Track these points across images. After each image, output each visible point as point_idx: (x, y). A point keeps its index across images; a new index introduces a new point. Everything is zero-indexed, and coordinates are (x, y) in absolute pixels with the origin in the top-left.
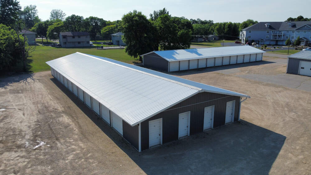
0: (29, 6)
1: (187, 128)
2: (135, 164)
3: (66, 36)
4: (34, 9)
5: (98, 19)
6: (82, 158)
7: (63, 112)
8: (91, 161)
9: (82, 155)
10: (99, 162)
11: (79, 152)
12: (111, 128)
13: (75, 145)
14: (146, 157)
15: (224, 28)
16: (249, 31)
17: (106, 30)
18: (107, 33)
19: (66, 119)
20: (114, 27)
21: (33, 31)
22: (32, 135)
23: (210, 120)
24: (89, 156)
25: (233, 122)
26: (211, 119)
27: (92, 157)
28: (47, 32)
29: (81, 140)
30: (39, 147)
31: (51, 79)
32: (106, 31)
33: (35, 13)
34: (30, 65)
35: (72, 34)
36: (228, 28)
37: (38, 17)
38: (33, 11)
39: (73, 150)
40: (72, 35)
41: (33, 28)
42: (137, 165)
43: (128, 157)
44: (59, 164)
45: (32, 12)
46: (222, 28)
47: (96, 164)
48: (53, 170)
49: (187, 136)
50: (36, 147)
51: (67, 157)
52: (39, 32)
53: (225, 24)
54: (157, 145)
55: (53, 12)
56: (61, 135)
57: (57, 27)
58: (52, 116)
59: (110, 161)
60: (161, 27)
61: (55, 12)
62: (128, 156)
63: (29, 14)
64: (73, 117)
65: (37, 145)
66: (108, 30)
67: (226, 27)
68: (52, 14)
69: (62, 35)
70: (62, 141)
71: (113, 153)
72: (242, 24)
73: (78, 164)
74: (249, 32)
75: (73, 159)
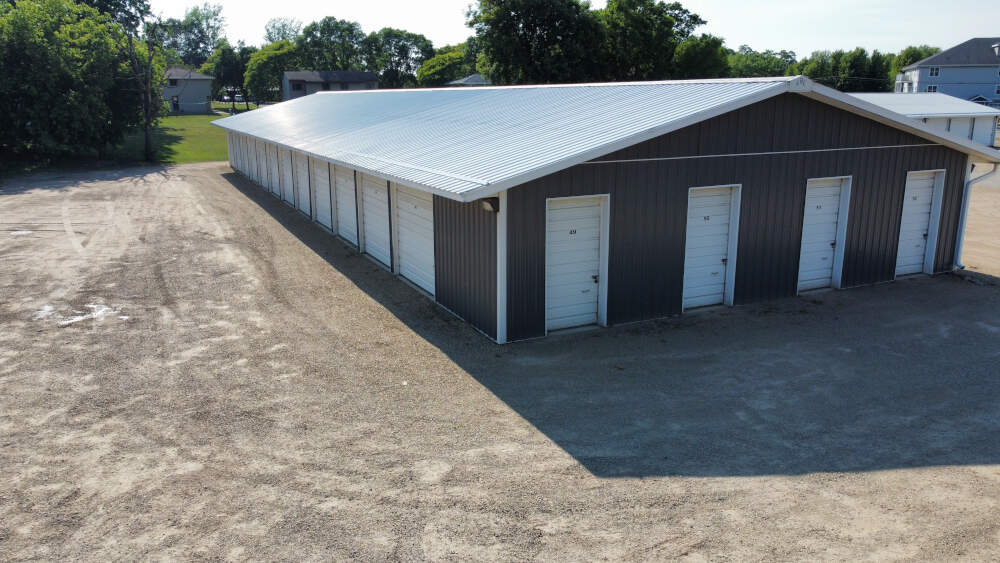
0: (201, 7)
1: (722, 267)
2: (471, 381)
3: (304, 81)
4: (215, 14)
5: (410, 37)
6: (241, 356)
7: (228, 240)
8: (275, 365)
9: (245, 347)
10: (311, 370)
11: (237, 337)
12: (395, 276)
13: (230, 320)
14: (527, 360)
15: (836, 68)
16: (932, 69)
17: (434, 67)
18: (437, 77)
19: (229, 256)
20: (461, 58)
21: (206, 73)
22: (77, 290)
23: (830, 247)
24: (275, 353)
25: (932, 273)
26: (833, 245)
27: (283, 354)
28: (246, 74)
29: (261, 307)
30: (84, 321)
31: (223, 175)
32: (432, 70)
33: (218, 28)
34: (170, 150)
35: (321, 76)
36: (851, 68)
37: (225, 40)
38: (212, 22)
39: (217, 332)
40: (322, 80)
41: (205, 66)
42: (479, 385)
43: (442, 358)
44: (132, 371)
45: (208, 27)
46: (831, 69)
47: (294, 375)
48: (96, 387)
49: (720, 304)
50: (71, 321)
51: (180, 351)
52: (222, 74)
53: (838, 56)
54: (583, 326)
55: (274, 27)
56: (188, 293)
57: (276, 56)
58: (182, 247)
59: (358, 367)
60: (615, 25)
61: (278, 25)
62: (444, 355)
63: (201, 31)
64: (255, 251)
65: (82, 315)
66: (438, 68)
67: (843, 64)
68: (268, 30)
69: (289, 78)
70: (184, 306)
71: (379, 345)
72: (899, 57)
73: (216, 371)
74: (932, 74)
75: (201, 356)
